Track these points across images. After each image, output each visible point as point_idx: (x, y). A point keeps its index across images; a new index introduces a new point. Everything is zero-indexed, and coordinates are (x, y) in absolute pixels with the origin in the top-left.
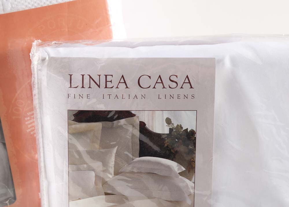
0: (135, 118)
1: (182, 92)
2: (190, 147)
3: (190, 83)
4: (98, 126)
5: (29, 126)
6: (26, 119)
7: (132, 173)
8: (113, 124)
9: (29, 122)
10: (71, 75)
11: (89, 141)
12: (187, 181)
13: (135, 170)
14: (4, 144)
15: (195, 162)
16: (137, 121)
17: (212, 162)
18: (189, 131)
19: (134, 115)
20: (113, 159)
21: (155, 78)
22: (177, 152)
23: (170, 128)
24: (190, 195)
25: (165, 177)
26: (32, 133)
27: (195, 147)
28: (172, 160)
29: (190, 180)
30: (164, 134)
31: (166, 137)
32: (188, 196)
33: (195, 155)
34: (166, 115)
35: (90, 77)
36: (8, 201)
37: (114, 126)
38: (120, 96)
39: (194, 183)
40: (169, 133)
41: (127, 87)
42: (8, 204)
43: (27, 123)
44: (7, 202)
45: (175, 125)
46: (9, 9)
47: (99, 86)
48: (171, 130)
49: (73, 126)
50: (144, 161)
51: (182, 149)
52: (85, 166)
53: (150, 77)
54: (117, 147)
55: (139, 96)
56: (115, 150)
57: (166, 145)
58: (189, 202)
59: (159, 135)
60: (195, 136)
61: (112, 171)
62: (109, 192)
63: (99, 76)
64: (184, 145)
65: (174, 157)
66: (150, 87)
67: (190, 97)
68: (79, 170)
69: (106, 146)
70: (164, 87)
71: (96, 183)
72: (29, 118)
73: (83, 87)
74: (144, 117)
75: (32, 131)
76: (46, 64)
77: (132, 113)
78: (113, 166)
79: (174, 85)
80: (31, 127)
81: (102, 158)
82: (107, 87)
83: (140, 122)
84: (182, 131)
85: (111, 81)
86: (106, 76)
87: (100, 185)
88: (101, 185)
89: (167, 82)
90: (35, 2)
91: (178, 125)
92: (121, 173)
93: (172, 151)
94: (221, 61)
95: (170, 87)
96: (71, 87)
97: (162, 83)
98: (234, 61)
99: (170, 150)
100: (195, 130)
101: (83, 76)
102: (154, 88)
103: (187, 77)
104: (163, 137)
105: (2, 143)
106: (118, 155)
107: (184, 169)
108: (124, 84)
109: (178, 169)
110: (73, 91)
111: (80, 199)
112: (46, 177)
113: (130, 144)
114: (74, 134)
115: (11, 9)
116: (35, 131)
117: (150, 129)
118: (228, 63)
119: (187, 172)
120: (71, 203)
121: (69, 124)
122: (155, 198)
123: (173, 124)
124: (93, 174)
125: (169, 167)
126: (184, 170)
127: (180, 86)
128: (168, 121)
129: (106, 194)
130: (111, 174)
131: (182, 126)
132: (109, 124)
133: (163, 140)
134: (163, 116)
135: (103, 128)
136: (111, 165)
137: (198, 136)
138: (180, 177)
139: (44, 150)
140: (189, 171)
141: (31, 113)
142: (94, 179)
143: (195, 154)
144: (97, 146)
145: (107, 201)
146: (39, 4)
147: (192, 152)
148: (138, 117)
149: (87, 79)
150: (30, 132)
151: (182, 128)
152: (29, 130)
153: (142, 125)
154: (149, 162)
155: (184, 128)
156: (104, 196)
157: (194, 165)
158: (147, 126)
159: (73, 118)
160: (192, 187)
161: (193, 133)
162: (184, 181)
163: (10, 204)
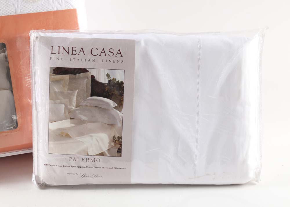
0: (89, 73)
1: (116, 59)
2: (120, 91)
3: (120, 53)
4: (67, 77)
5: (28, 82)
6: (26, 78)
7: (87, 106)
8: (76, 76)
9: (28, 80)
10: (52, 47)
11: (61, 86)
13: (88, 104)
14: (12, 92)
15: (123, 101)
16: (89, 75)
17: (133, 101)
18: (120, 82)
19: (88, 71)
20: (75, 97)
21: (100, 50)
22: (113, 94)
23: (109, 80)
25: (105, 109)
26: (29, 87)
27: (123, 92)
28: (110, 99)
29: (120, 111)
30: (105, 83)
31: (106, 85)
32: (119, 121)
34: (107, 72)
35: (63, 48)
37: (76, 77)
38: (80, 59)
39: (123, 114)
40: (108, 83)
41: (84, 55)
42: (13, 128)
43: (26, 80)
44: (12, 127)
46: (19, 12)
47: (68, 53)
48: (109, 81)
49: (53, 77)
50: (93, 99)
51: (116, 92)
52: (59, 101)
53: (98, 49)
54: (78, 90)
55: (91, 60)
56: (76, 92)
57: (106, 90)
58: (119, 125)
59: (102, 84)
60: (124, 85)
61: (74, 104)
62: (72, 117)
63: (69, 47)
64: (117, 90)
66: (97, 55)
67: (120, 62)
68: (55, 103)
69: (72, 89)
70: (106, 56)
71: (65, 112)
72: (27, 77)
73: (59, 53)
74: (94, 73)
75: (29, 85)
76: (38, 39)
77: (87, 70)
78: (75, 101)
79: (111, 54)
80: (28, 83)
81: (69, 97)
82: (73, 54)
83: (92, 75)
84: (116, 82)
85: (75, 51)
86: (72, 47)
87: (67, 113)
89: (107, 53)
90: (34, 10)
91: (113, 78)
92: (80, 106)
93: (110, 93)
94: (139, 42)
95: (109, 56)
96: (52, 53)
97: (105, 52)
98: (146, 42)
99: (109, 93)
100: (123, 82)
101: (59, 47)
102: (100, 55)
103: (119, 50)
104: (105, 85)
105: (11, 91)
106: (78, 95)
107: (117, 105)
108: (83, 52)
109: (114, 105)
110: (53, 56)
111: (55, 121)
112: (36, 109)
113: (86, 89)
114: (53, 82)
115: (20, 13)
116: (31, 85)
117: (98, 80)
118: (143, 44)
119: (119, 107)
120: (50, 124)
121: (50, 75)
122: (99, 122)
123: (111, 78)
124: (63, 106)
125: (108, 104)
127: (115, 55)
128: (108, 76)
129: (71, 119)
130: (74, 107)
131: (116, 79)
132: (73, 76)
133: (105, 87)
134: (105, 72)
135: (70, 78)
136: (74, 101)
138: (115, 110)
139: (35, 92)
140: (120, 107)
141: (29, 74)
142: (64, 109)
143: (123, 96)
144: (66, 89)
145: (71, 123)
146: (36, 11)
147: (122, 95)
148: (90, 72)
149: (61, 49)
151: (116, 80)
152: (27, 85)
153: (93, 77)
154: (96, 100)
156: (70, 120)
157: (122, 103)
158: (95, 78)
159: (53, 72)
160: (121, 116)
161: (122, 83)
162: (117, 112)
163: (14, 129)
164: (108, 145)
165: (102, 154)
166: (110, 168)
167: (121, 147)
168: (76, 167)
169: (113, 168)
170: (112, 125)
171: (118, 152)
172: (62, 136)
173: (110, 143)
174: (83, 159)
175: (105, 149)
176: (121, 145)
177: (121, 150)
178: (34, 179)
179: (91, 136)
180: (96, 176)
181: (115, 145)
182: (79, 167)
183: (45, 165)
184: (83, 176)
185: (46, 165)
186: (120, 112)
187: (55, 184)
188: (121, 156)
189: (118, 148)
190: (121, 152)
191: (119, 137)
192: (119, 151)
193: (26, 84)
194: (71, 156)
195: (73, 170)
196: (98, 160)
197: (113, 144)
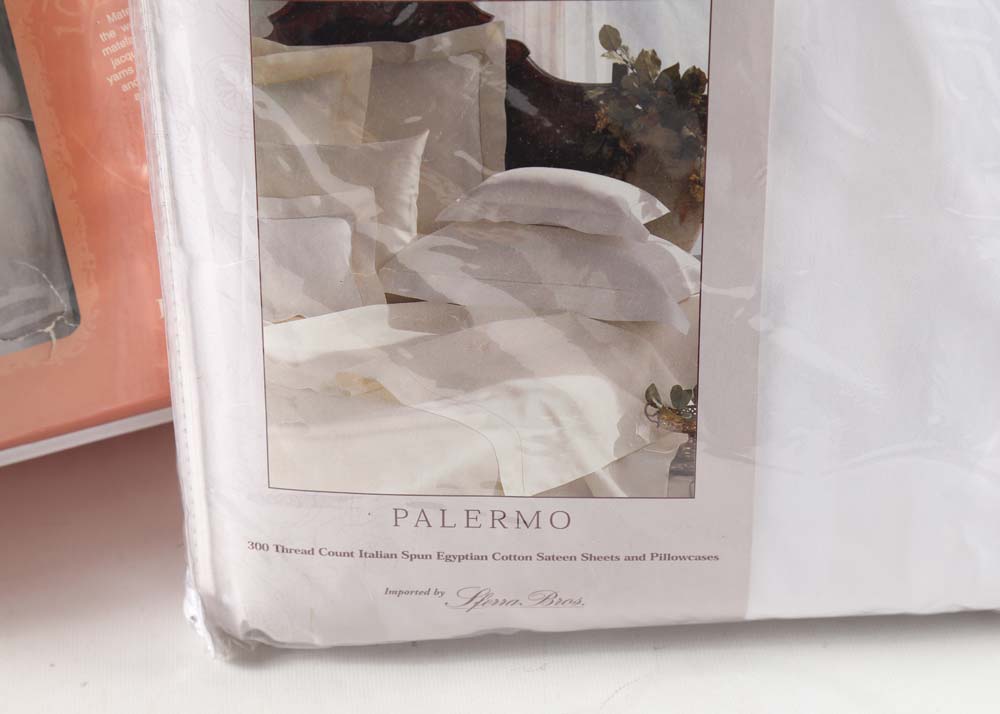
0: (489, 27)
2: (687, 130)
4: (357, 57)
5: (116, 62)
6: (103, 36)
7: (482, 224)
8: (413, 49)
9: (114, 48)
11: (327, 112)
12: (675, 251)
13: (492, 216)
14: (30, 127)
15: (702, 184)
16: (495, 38)
17: (765, 184)
18: (682, 72)
19: (486, 18)
20: (414, 176)
22: (639, 150)
23: (615, 66)
24: (684, 301)
25: (597, 238)
26: (126, 88)
27: (704, 130)
28: (623, 179)
29: (686, 246)
30: (593, 86)
31: (600, 97)
32: (680, 303)
33: (703, 159)
34: (602, 16)
36: (53, 324)
37: (416, 59)
39: (700, 258)
40: (610, 81)
42: (53, 335)
43: (106, 51)
44: (49, 329)
45: (634, 54)
48: (619, 70)
49: (271, 59)
50: (523, 184)
51: (657, 138)
52: (317, 200)
54: (427, 133)
56: (420, 145)
57: (600, 126)
58: (682, 324)
59: (576, 91)
60: (706, 93)
61: (411, 217)
62: (403, 292)
64: (663, 125)
65: (631, 169)
68: (293, 214)
69: (388, 129)
71: (355, 264)
72: (112, 34)
74: (523, 24)
75: (124, 80)
77: (477, 11)
78: (414, 200)
80: (120, 68)
81: (377, 178)
83: (510, 43)
84: (659, 73)
87: (370, 269)
88: (374, 268)
91: (643, 54)
92: (443, 224)
93: (622, 145)
99: (615, 144)
100: (704, 70)
104: (592, 95)
105: (23, 121)
106: (429, 161)
107: (665, 210)
109: (645, 211)
111: (300, 317)
112: (181, 243)
113: (475, 123)
114: (274, 86)
116: (137, 79)
117: (545, 66)
119: (677, 220)
120: (270, 329)
121: (255, 52)
122: (560, 312)
123: (626, 49)
124: (344, 229)
125: (610, 205)
126: (664, 214)
128: (610, 38)
129: (392, 299)
130: (408, 230)
131: (659, 56)
132: (398, 49)
133: (592, 106)
134: (589, 20)
135: (378, 64)
136: (406, 199)
137: (715, 92)
138: (652, 238)
139: (168, 145)
140: (682, 218)
141: (119, 16)
142: (347, 248)
143: (703, 154)
144: (355, 129)
145: (396, 324)
147: (695, 148)
148: (501, 24)
150: (118, 85)
151: (658, 63)
152: (117, 77)
153: (517, 53)
154: (541, 186)
155: (666, 64)
156: (385, 307)
157: (700, 200)
158: (533, 56)
159: (269, 28)
161: (696, 81)
162: (666, 252)
163: (59, 337)
164: (614, 434)
165: (582, 489)
166: (628, 558)
167: (693, 447)
168: (435, 556)
169: (648, 557)
170: (635, 328)
171: (673, 473)
172: (347, 394)
173: (626, 428)
174: (472, 515)
175: (597, 458)
176: (693, 434)
177: (693, 460)
178: (192, 607)
179: (516, 393)
180: (550, 599)
181: (656, 435)
182: (448, 558)
183: (254, 545)
184: (477, 600)
185: (262, 547)
186: (682, 252)
187: (318, 641)
188: (692, 496)
189: (673, 452)
190: (691, 473)
191: (677, 393)
192: (680, 466)
193: (111, 72)
194: (401, 503)
195: (415, 575)
196: (560, 520)
197: (643, 432)
